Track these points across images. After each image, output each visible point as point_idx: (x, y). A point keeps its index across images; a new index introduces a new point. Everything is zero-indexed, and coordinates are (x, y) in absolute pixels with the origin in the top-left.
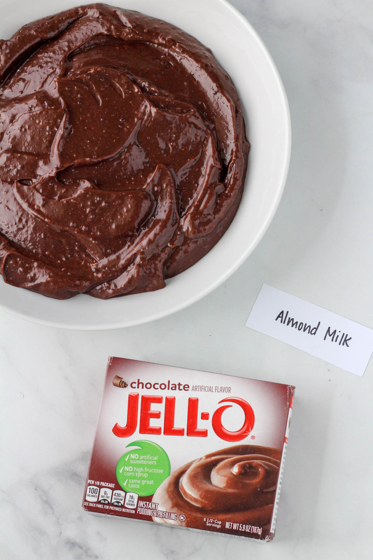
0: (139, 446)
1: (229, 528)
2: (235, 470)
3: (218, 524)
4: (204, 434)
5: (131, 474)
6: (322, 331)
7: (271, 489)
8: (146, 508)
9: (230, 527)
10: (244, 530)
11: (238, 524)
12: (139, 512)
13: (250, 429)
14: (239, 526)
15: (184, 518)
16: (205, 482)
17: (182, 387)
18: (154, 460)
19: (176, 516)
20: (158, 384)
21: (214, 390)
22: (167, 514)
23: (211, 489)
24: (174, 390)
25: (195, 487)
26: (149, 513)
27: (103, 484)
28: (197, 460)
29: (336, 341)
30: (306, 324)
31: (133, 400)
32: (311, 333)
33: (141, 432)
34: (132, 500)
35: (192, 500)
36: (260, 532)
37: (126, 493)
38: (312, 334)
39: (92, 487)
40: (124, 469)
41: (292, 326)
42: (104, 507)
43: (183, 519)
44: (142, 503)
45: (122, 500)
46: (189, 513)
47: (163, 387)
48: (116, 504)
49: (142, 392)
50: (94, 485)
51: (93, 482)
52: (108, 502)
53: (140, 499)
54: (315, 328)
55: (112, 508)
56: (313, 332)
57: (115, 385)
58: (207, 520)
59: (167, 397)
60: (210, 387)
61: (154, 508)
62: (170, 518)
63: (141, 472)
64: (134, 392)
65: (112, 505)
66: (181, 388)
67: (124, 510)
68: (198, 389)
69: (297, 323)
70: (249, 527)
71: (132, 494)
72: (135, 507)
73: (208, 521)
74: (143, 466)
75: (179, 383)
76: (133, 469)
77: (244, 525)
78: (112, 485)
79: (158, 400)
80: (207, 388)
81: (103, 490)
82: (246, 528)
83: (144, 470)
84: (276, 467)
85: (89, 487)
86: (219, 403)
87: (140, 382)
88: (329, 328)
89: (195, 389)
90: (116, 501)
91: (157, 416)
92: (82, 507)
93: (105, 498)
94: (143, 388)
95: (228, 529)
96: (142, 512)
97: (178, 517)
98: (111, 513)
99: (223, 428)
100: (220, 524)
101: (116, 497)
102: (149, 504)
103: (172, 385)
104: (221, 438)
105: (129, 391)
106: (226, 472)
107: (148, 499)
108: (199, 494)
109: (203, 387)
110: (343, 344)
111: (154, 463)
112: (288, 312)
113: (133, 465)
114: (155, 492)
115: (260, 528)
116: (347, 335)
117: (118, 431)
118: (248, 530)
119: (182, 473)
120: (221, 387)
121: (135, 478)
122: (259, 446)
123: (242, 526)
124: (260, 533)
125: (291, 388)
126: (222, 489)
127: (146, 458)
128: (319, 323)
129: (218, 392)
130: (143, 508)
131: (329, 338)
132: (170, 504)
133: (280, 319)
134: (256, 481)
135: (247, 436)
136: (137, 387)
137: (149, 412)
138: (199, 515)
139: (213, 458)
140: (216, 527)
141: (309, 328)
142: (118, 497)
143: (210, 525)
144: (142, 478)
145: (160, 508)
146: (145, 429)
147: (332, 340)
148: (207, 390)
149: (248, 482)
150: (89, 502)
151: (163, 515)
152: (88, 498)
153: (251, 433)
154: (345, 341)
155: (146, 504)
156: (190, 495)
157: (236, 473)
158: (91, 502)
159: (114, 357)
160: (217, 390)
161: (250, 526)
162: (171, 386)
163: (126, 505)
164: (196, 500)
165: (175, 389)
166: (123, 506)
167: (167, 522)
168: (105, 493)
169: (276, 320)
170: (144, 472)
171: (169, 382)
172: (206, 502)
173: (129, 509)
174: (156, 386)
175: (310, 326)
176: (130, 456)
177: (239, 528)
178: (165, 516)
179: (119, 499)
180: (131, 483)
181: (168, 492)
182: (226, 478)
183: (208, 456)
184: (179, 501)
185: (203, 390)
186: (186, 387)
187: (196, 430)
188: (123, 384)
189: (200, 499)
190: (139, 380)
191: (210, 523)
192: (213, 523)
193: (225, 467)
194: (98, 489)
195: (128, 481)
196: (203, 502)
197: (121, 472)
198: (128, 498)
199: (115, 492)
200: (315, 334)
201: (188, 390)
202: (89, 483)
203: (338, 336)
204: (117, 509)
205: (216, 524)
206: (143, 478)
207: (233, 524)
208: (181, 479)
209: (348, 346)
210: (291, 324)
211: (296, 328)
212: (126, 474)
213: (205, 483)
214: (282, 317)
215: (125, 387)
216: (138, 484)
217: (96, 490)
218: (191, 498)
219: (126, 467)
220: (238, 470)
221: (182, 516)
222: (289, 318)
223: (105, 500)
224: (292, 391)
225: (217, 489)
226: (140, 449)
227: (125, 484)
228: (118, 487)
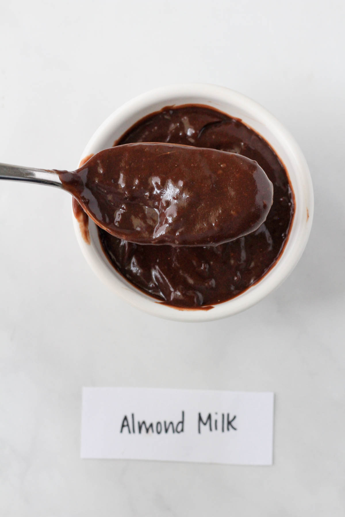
6: (191, 422)
29: (216, 428)
30: (165, 423)
32: (177, 432)
38: (179, 432)
41: (147, 431)
54: (179, 423)
56: (179, 428)
69: (151, 425)
88: (200, 415)
110: (228, 429)
112: (133, 415)
116: (228, 415)
128: (183, 412)
131: (205, 429)
133: (126, 429)
141: (171, 425)
147: (211, 429)
169: (121, 431)
175: (171, 423)
200: (182, 430)
203: (216, 421)
209: (235, 429)
210: (144, 429)
211: (153, 432)
214: (128, 425)
222: (139, 423)
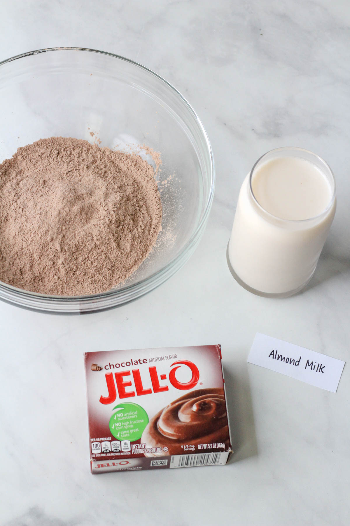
6: (303, 363)
29: (314, 369)
30: (291, 359)
32: (295, 365)
41: (281, 360)
54: (298, 361)
56: (297, 364)
69: (284, 358)
88: (308, 360)
110: (319, 371)
112: (277, 351)
116: (321, 365)
120: (170, 356)
128: (301, 357)
131: (309, 368)
133: (272, 356)
141: (293, 361)
147: (311, 369)
154: (321, 369)
169: (269, 356)
175: (294, 360)
200: (298, 365)
203: (315, 366)
209: (323, 372)
210: (280, 359)
211: (284, 361)
214: (273, 355)
222: (279, 355)
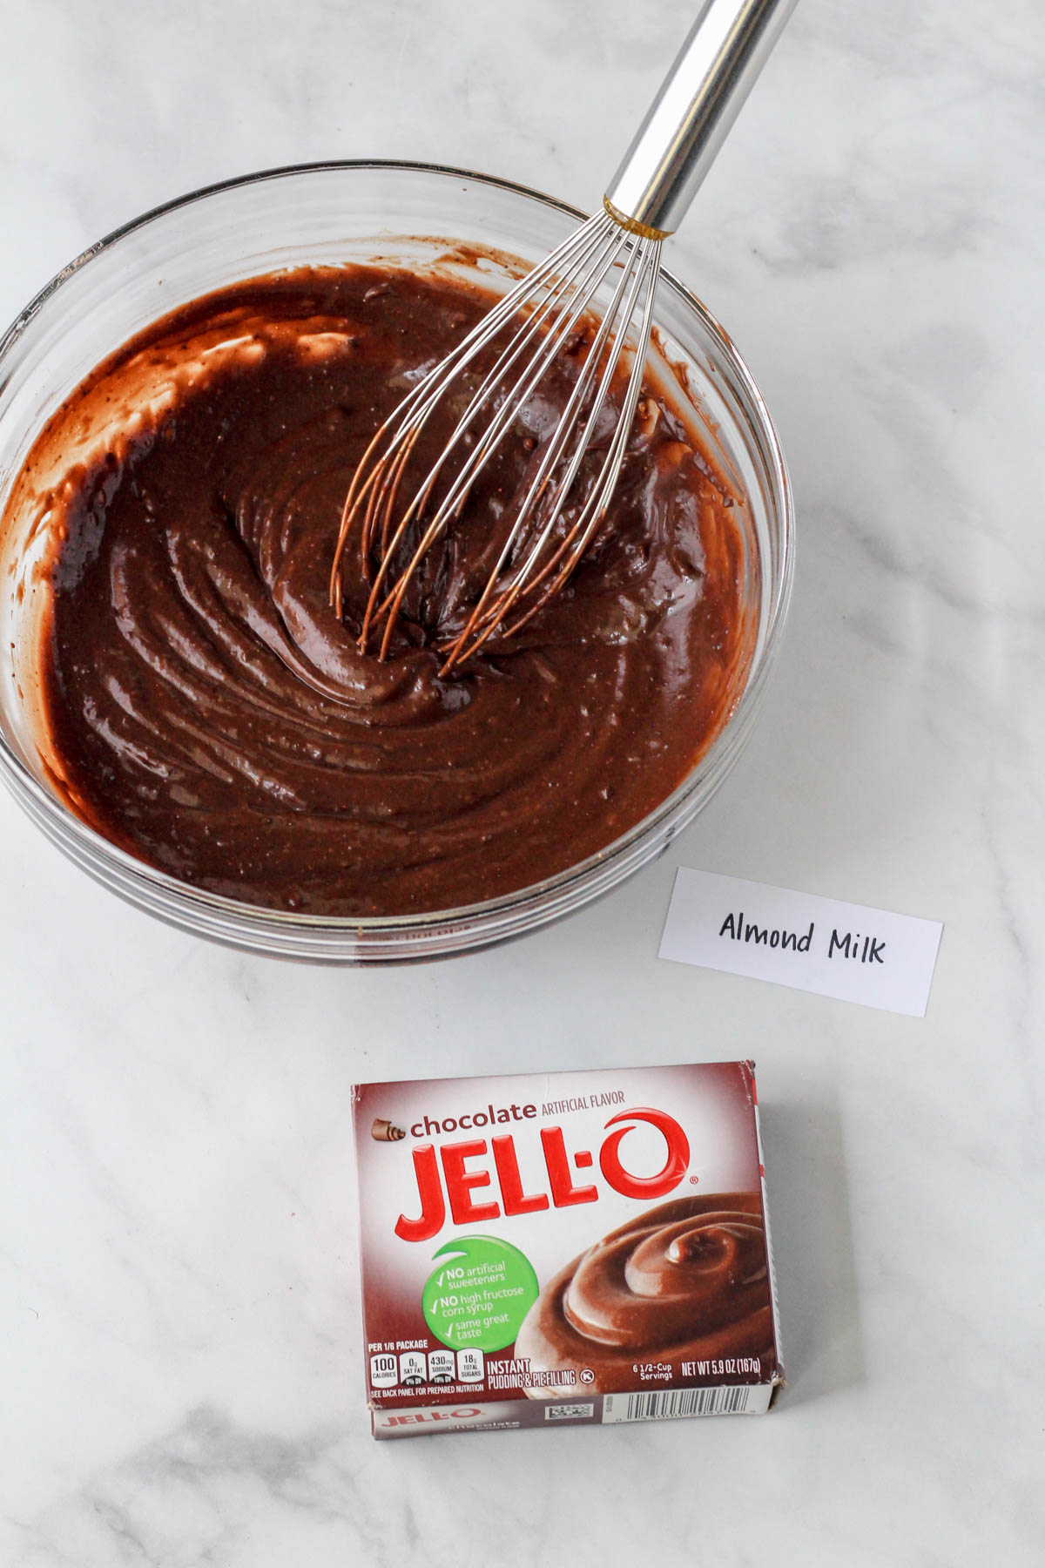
0: (462, 1251)
1: (690, 1374)
2: (674, 1253)
3: (666, 1371)
4: (591, 1195)
5: (457, 1312)
6: (821, 941)
7: (759, 1276)
8: (505, 1373)
9: (691, 1372)
10: (722, 1372)
11: (708, 1362)
12: (492, 1385)
13: (685, 1166)
14: (710, 1364)
15: (591, 1376)
16: (616, 1292)
17: (520, 1113)
18: (499, 1273)
19: (572, 1375)
20: (469, 1117)
21: (588, 1103)
22: (553, 1375)
23: (633, 1304)
24: (506, 1123)
25: (597, 1306)
26: (514, 1382)
27: (401, 1345)
28: (589, 1253)
29: (854, 956)
30: (785, 933)
31: (423, 1161)
32: (799, 948)
33: (457, 1220)
34: (473, 1364)
35: (597, 1335)
36: (756, 1367)
37: (455, 1353)
38: (801, 950)
39: (379, 1357)
40: (439, 1304)
41: (757, 941)
42: (414, 1392)
43: (589, 1378)
44: (494, 1367)
45: (449, 1369)
46: (599, 1362)
47: (480, 1120)
48: (439, 1380)
49: (440, 1141)
50: (384, 1352)
51: (380, 1346)
52: (423, 1380)
53: (489, 1357)
54: (805, 937)
55: (432, 1390)
56: (803, 945)
57: (379, 1139)
58: (639, 1368)
59: (495, 1139)
60: (579, 1100)
61: (523, 1371)
62: (561, 1382)
63: (477, 1303)
64: (422, 1143)
65: (433, 1383)
66: (519, 1116)
67: (459, 1389)
68: (554, 1110)
69: (765, 933)
70: (731, 1363)
71: (468, 1352)
72: (482, 1377)
73: (642, 1370)
74: (478, 1289)
75: (513, 1106)
76: (459, 1299)
77: (721, 1362)
78: (423, 1344)
79: (478, 1149)
80: (573, 1103)
81: (404, 1358)
82: (728, 1366)
83: (483, 1297)
84: (756, 1228)
85: (373, 1359)
86: (606, 1127)
87: (429, 1121)
88: (835, 932)
89: (548, 1110)
90: (439, 1373)
91: (483, 1180)
92: (368, 1402)
93: (414, 1374)
94: (438, 1131)
95: (688, 1376)
96: (499, 1383)
97: (577, 1375)
98: (434, 1402)
99: (626, 1175)
100: (671, 1371)
101: (436, 1365)
102: (509, 1365)
103: (498, 1112)
104: (628, 1196)
105: (410, 1145)
106: (655, 1262)
107: (507, 1353)
108: (610, 1320)
109: (565, 1104)
110: (871, 960)
111: (499, 1278)
112: (741, 915)
113: (457, 1293)
114: (516, 1336)
115: (755, 1359)
116: (875, 940)
117: (406, 1230)
118: (731, 1370)
119: (564, 1284)
120: (602, 1096)
121: (466, 1317)
122: (711, 1195)
123: (717, 1364)
124: (757, 1370)
125: (747, 1064)
126: (655, 1298)
127: (480, 1271)
128: (812, 925)
129: (598, 1105)
130: (499, 1374)
131: (839, 953)
132: (554, 1354)
133: (727, 932)
134: (721, 1266)
135: (680, 1179)
136: (425, 1133)
137: (465, 1176)
138: (621, 1363)
139: (622, 1240)
140: (663, 1380)
141: (792, 939)
142: (441, 1365)
143: (648, 1377)
144: (481, 1315)
145: (537, 1367)
146: (465, 1213)
147: (847, 955)
148: (573, 1107)
149: (706, 1272)
150: (381, 1389)
151: (545, 1379)
152: (376, 1383)
153: (689, 1173)
154: (874, 951)
155: (503, 1365)
156: (592, 1326)
157: (678, 1259)
158: (386, 1389)
159: (362, 1085)
160: (595, 1104)
161: (733, 1361)
162: (496, 1116)
163: (461, 1378)
164: (607, 1334)
165: (508, 1120)
166: (455, 1382)
167: (557, 1392)
168: (411, 1362)
169: (721, 934)
170: (484, 1302)
171: (491, 1108)
172: (630, 1332)
173: (470, 1384)
174: (466, 1122)
175: (794, 936)
176: (445, 1277)
177: (711, 1369)
178: (550, 1380)
179: (443, 1369)
180: (461, 1331)
181: (543, 1329)
182: (659, 1275)
183: (610, 1239)
184: (572, 1343)
185: (566, 1109)
186: (529, 1111)
187: (572, 1191)
188: (396, 1134)
189: (614, 1329)
190: (426, 1118)
191: (648, 1373)
192: (655, 1371)
193: (650, 1252)
194: (395, 1358)
195: (454, 1327)
196: (623, 1335)
197: (434, 1311)
198: (462, 1362)
199: (431, 1355)
200: (807, 948)
201: (535, 1115)
202: (372, 1350)
203: (856, 945)
204: (445, 1390)
205: (660, 1372)
206: (487, 1315)
207: (696, 1365)
208: (565, 1297)
209: (882, 962)
210: (753, 936)
211: (765, 943)
212: (446, 1313)
213: (618, 1295)
214: (732, 927)
215: (400, 1138)
216: (476, 1328)
217: (391, 1361)
218: (595, 1332)
219: (442, 1300)
220: (680, 1252)
221: (587, 1373)
222: (748, 927)
223: (414, 1378)
224: (750, 1070)
225: (647, 1300)
226: (464, 1257)
227: (449, 1335)
228: (436, 1344)
